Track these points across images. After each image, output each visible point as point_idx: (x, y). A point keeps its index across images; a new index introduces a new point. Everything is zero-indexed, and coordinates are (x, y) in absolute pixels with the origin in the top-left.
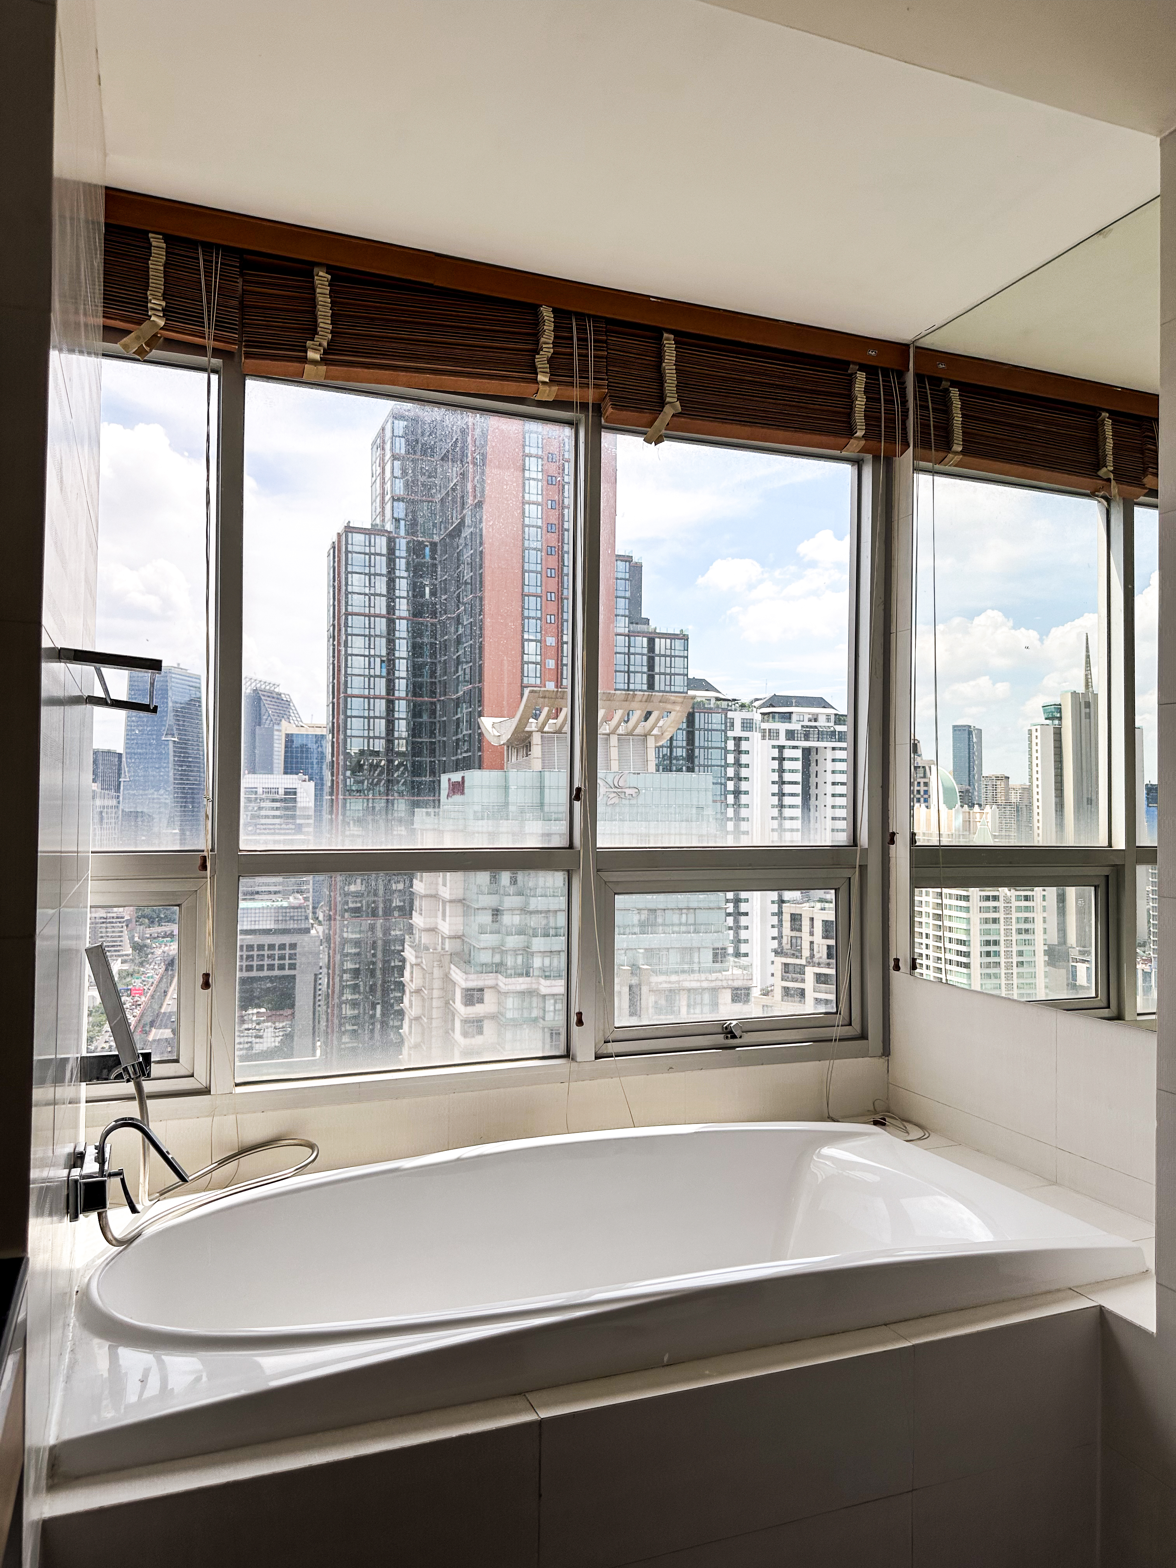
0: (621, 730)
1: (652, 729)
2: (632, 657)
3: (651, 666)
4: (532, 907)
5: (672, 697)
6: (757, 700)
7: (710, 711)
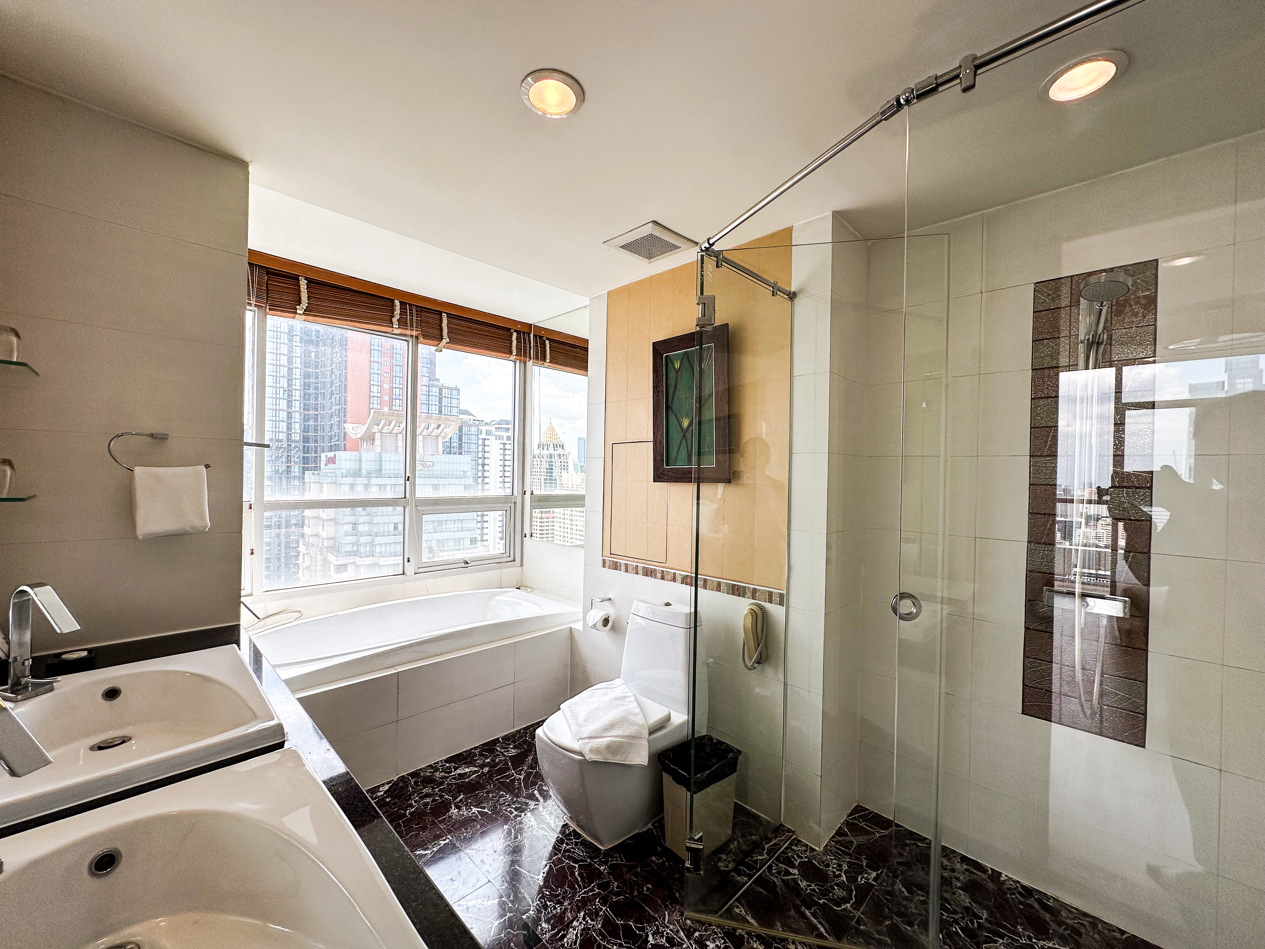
0: (424, 433)
1: (441, 433)
2: (430, 397)
3: (440, 403)
4: (375, 522)
5: (451, 418)
6: (493, 421)
7: (470, 426)
